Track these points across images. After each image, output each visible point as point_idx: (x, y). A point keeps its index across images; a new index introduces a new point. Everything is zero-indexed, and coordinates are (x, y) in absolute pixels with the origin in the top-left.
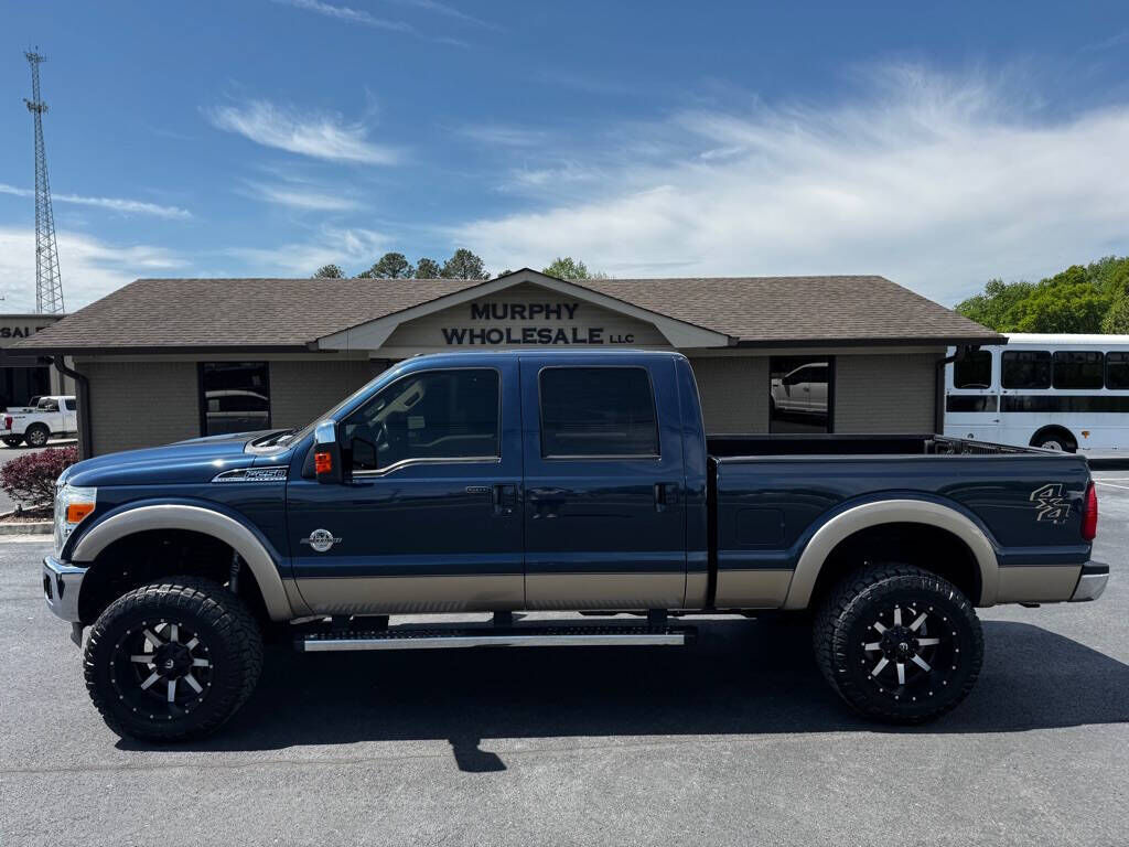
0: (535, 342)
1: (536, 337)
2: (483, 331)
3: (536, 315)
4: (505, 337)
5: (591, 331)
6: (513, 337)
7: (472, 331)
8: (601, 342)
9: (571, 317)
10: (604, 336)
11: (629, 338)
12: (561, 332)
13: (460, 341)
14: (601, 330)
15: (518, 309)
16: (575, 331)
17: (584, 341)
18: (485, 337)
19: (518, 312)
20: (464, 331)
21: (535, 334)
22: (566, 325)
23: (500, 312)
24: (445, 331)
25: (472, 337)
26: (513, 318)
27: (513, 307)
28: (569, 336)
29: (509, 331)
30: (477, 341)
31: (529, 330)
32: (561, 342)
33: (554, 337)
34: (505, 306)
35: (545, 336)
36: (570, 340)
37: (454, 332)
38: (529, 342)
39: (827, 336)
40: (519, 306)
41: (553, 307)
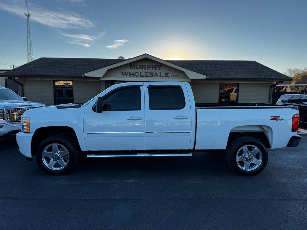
0: (148, 76)
1: (149, 75)
2: (133, 73)
3: (149, 68)
4: (140, 75)
5: (165, 73)
6: (142, 75)
7: (130, 73)
8: (168, 77)
9: (159, 69)
10: (169, 75)
11: (177, 76)
12: (156, 74)
13: (126, 76)
14: (168, 73)
15: (143, 66)
16: (160, 73)
17: (163, 76)
18: (134, 75)
19: (144, 67)
20: (128, 72)
21: (149, 74)
22: (158, 71)
23: (138, 67)
24: (122, 72)
25: (130, 74)
26: (142, 69)
29: (141, 73)
30: (132, 76)
31: (147, 73)
32: (156, 77)
33: (154, 75)
34: (140, 65)
35: (151, 75)
36: (159, 76)
37: (125, 73)
38: (147, 76)
39: (237, 77)
40: (144, 65)
41: (154, 66)
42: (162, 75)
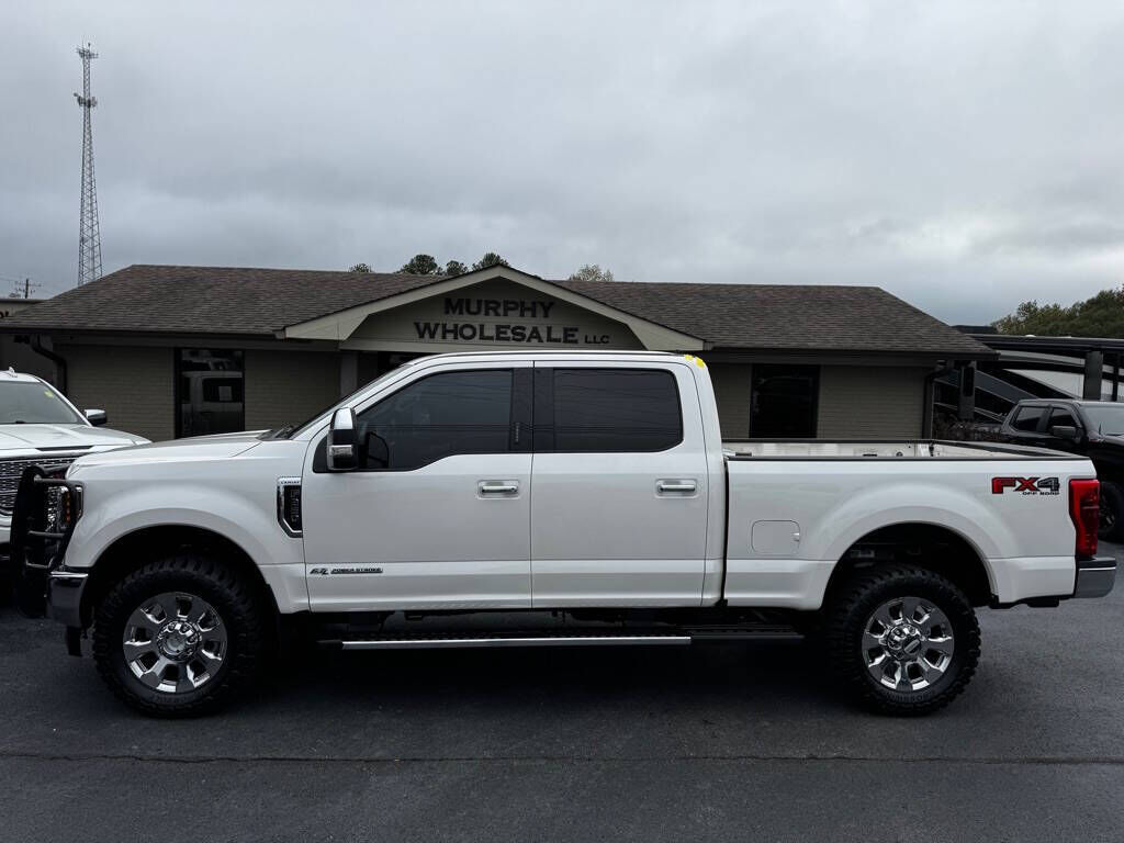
0: (508, 339)
1: (510, 334)
2: (456, 326)
3: (510, 313)
4: (478, 334)
5: (566, 330)
6: (486, 334)
7: (444, 326)
8: (576, 342)
9: (546, 316)
10: (578, 336)
11: (605, 340)
12: (535, 330)
13: (432, 336)
14: (576, 330)
16: (549, 329)
17: (558, 341)
18: (457, 332)
19: (492, 308)
21: (509, 331)
22: (541, 323)
23: (474, 308)
24: (417, 325)
25: (445, 332)
26: (487, 314)
27: (487, 302)
28: (544, 335)
29: (482, 327)
30: (450, 336)
31: (503, 327)
32: (534, 341)
33: (527, 336)
34: (479, 302)
35: (518, 334)
36: (545, 340)
37: (427, 326)
38: (501, 339)
39: (811, 345)
40: (492, 302)
41: (529, 305)
42: (553, 336)
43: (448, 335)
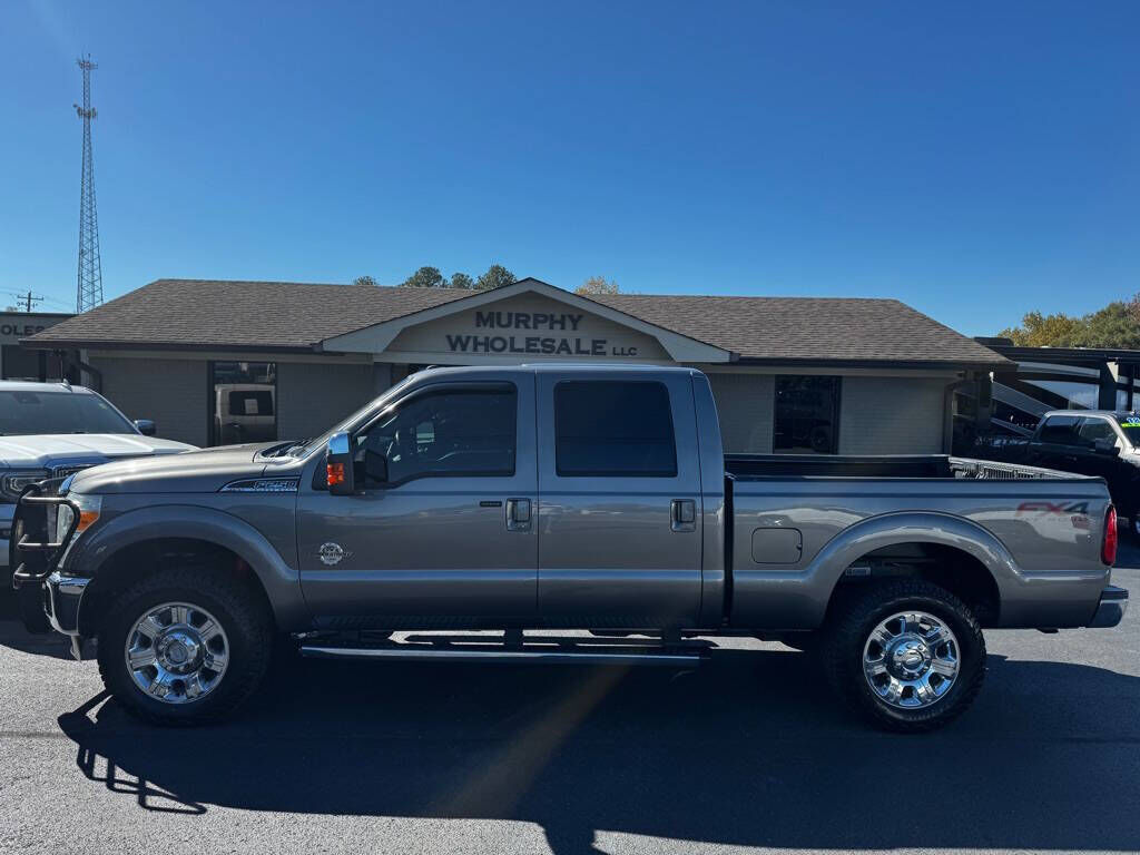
0: (538, 351)
1: (540, 347)
2: (487, 338)
3: (540, 325)
4: (509, 346)
5: (594, 342)
6: (516, 346)
7: (476, 338)
8: (604, 353)
9: (575, 328)
10: (608, 348)
11: (632, 351)
13: (464, 348)
14: (604, 342)
15: (522, 318)
16: (578, 341)
17: (587, 352)
18: (488, 345)
19: (523, 321)
20: (468, 338)
21: (539, 343)
22: (569, 335)
23: (504, 321)
24: (449, 338)
25: (476, 344)
26: (517, 326)
27: (518, 315)
28: (573, 347)
29: (512, 339)
30: (481, 349)
31: (533, 339)
32: (563, 353)
33: (557, 347)
34: (510, 315)
35: (548, 346)
36: (573, 351)
37: (459, 339)
38: (533, 351)
40: (523, 315)
41: (558, 317)
42: (582, 348)
43: (479, 347)
